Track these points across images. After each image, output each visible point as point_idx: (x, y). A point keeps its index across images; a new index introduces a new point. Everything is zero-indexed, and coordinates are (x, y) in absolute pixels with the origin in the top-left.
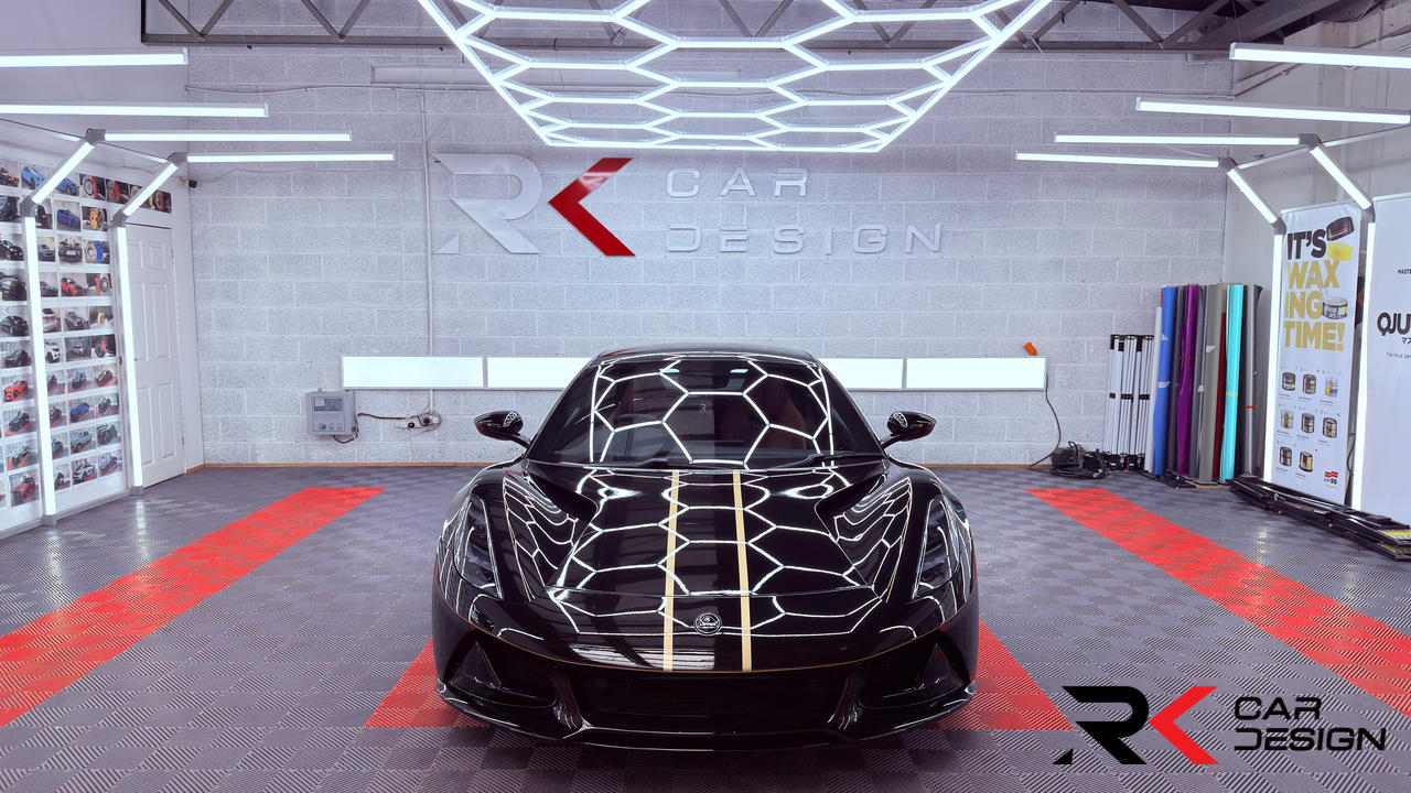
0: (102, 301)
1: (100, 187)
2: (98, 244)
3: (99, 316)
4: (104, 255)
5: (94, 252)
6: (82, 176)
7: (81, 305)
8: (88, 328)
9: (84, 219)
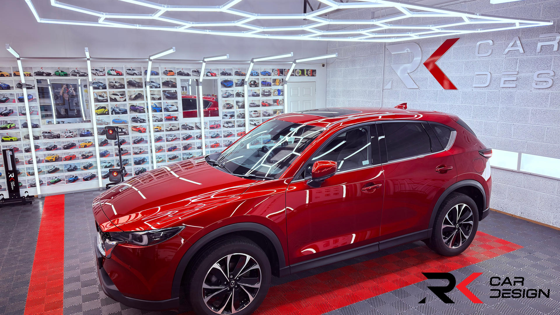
0: (280, 107)
1: (281, 72)
2: (279, 91)
3: (277, 113)
4: (281, 93)
5: (277, 93)
6: (273, 70)
7: (270, 109)
8: (272, 116)
9: (273, 83)
